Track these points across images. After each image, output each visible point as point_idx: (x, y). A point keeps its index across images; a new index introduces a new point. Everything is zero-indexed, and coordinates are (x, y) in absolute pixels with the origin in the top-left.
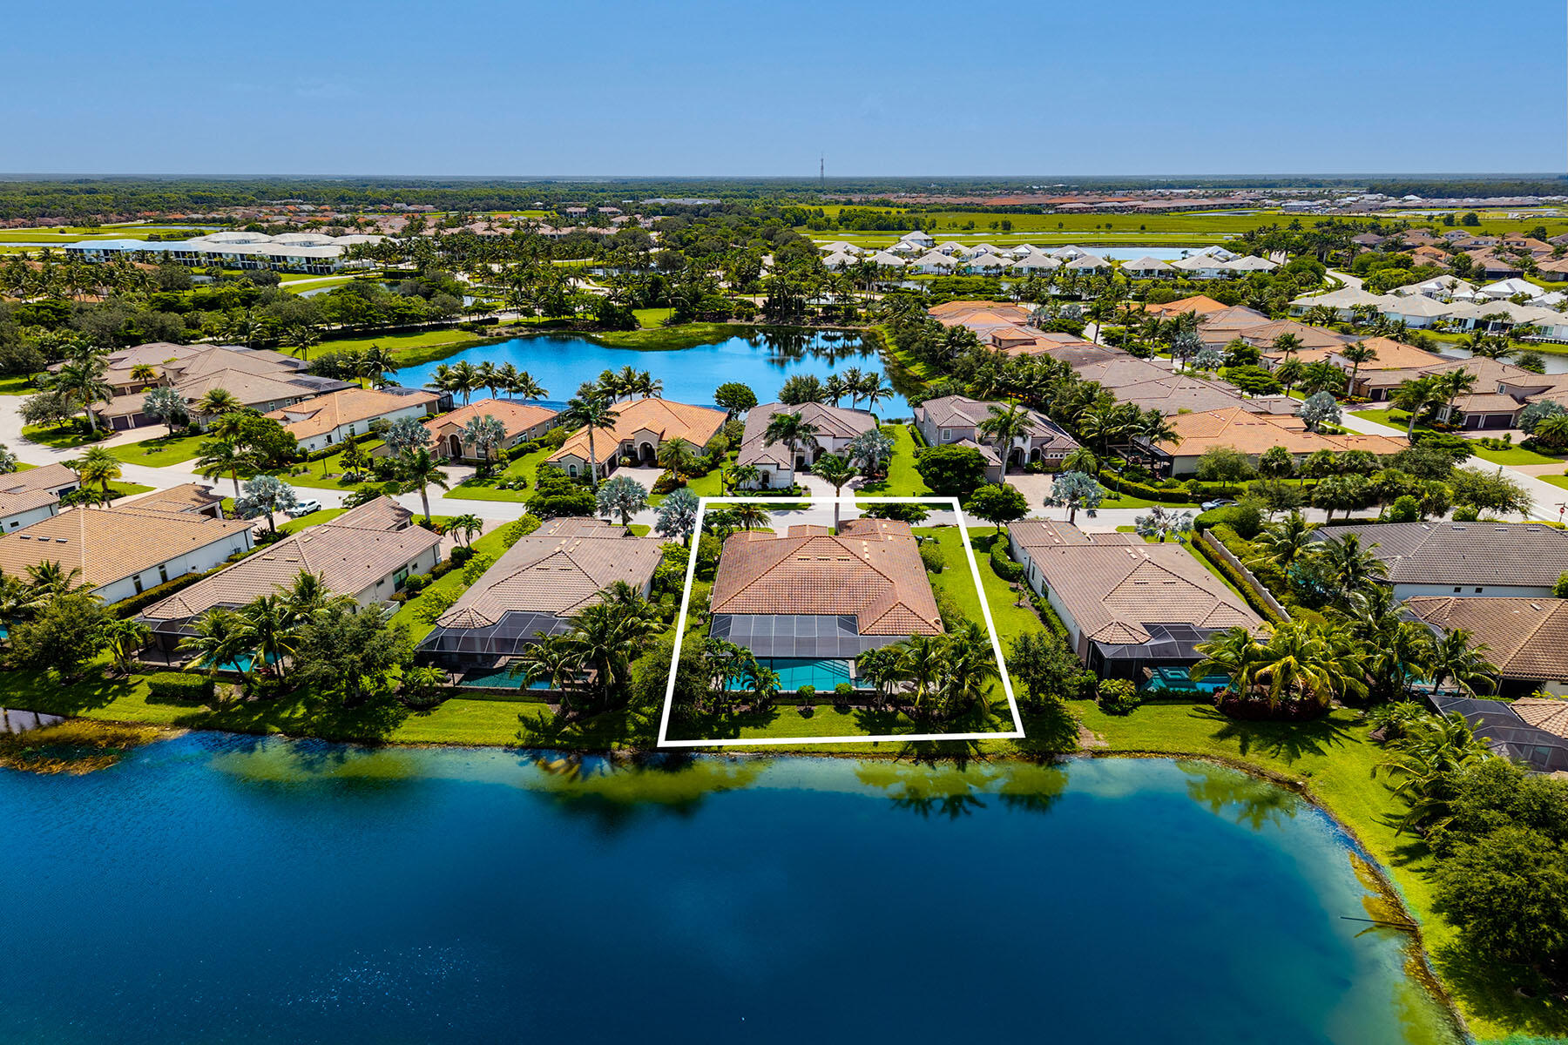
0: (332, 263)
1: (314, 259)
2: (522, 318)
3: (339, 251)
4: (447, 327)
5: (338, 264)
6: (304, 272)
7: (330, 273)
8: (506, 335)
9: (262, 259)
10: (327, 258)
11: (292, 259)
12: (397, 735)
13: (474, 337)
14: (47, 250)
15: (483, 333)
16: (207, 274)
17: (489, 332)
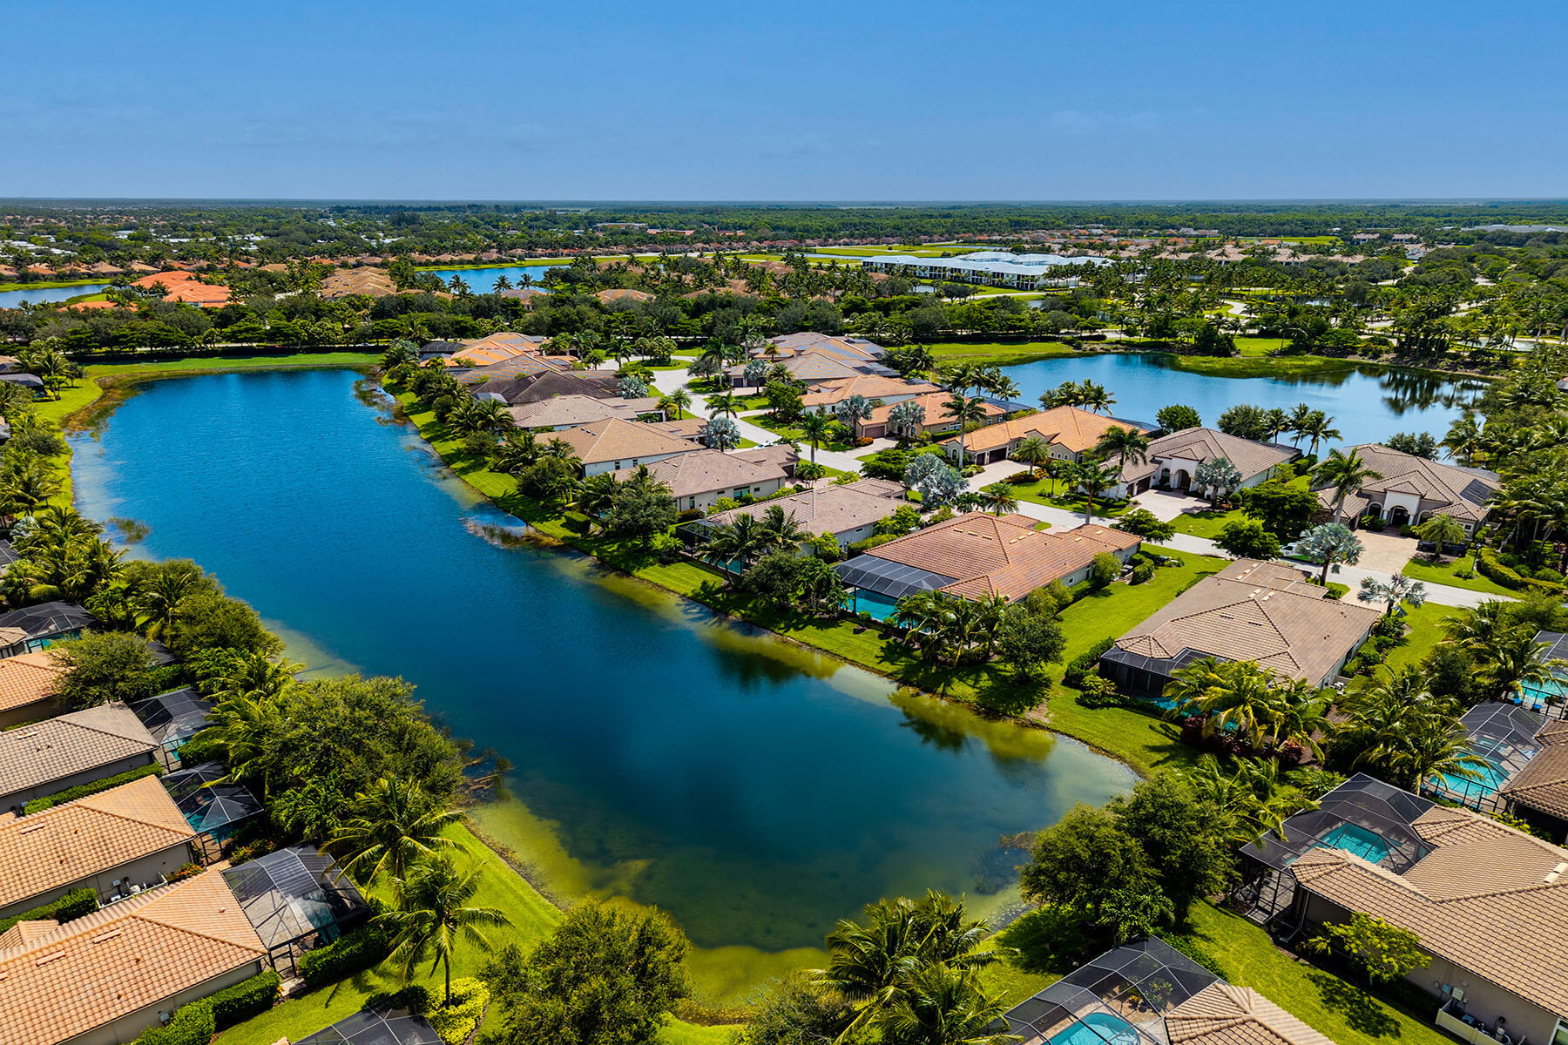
0: (1037, 280)
1: (1023, 276)
2: (1124, 337)
3: (1044, 270)
4: (1054, 340)
5: (1042, 282)
6: (1013, 288)
7: (1032, 288)
8: (1099, 351)
9: (986, 275)
10: (1033, 276)
11: (1008, 275)
12: (641, 573)
13: (1070, 350)
14: (834, 262)
15: (1078, 347)
16: (931, 285)
17: (1084, 346)
